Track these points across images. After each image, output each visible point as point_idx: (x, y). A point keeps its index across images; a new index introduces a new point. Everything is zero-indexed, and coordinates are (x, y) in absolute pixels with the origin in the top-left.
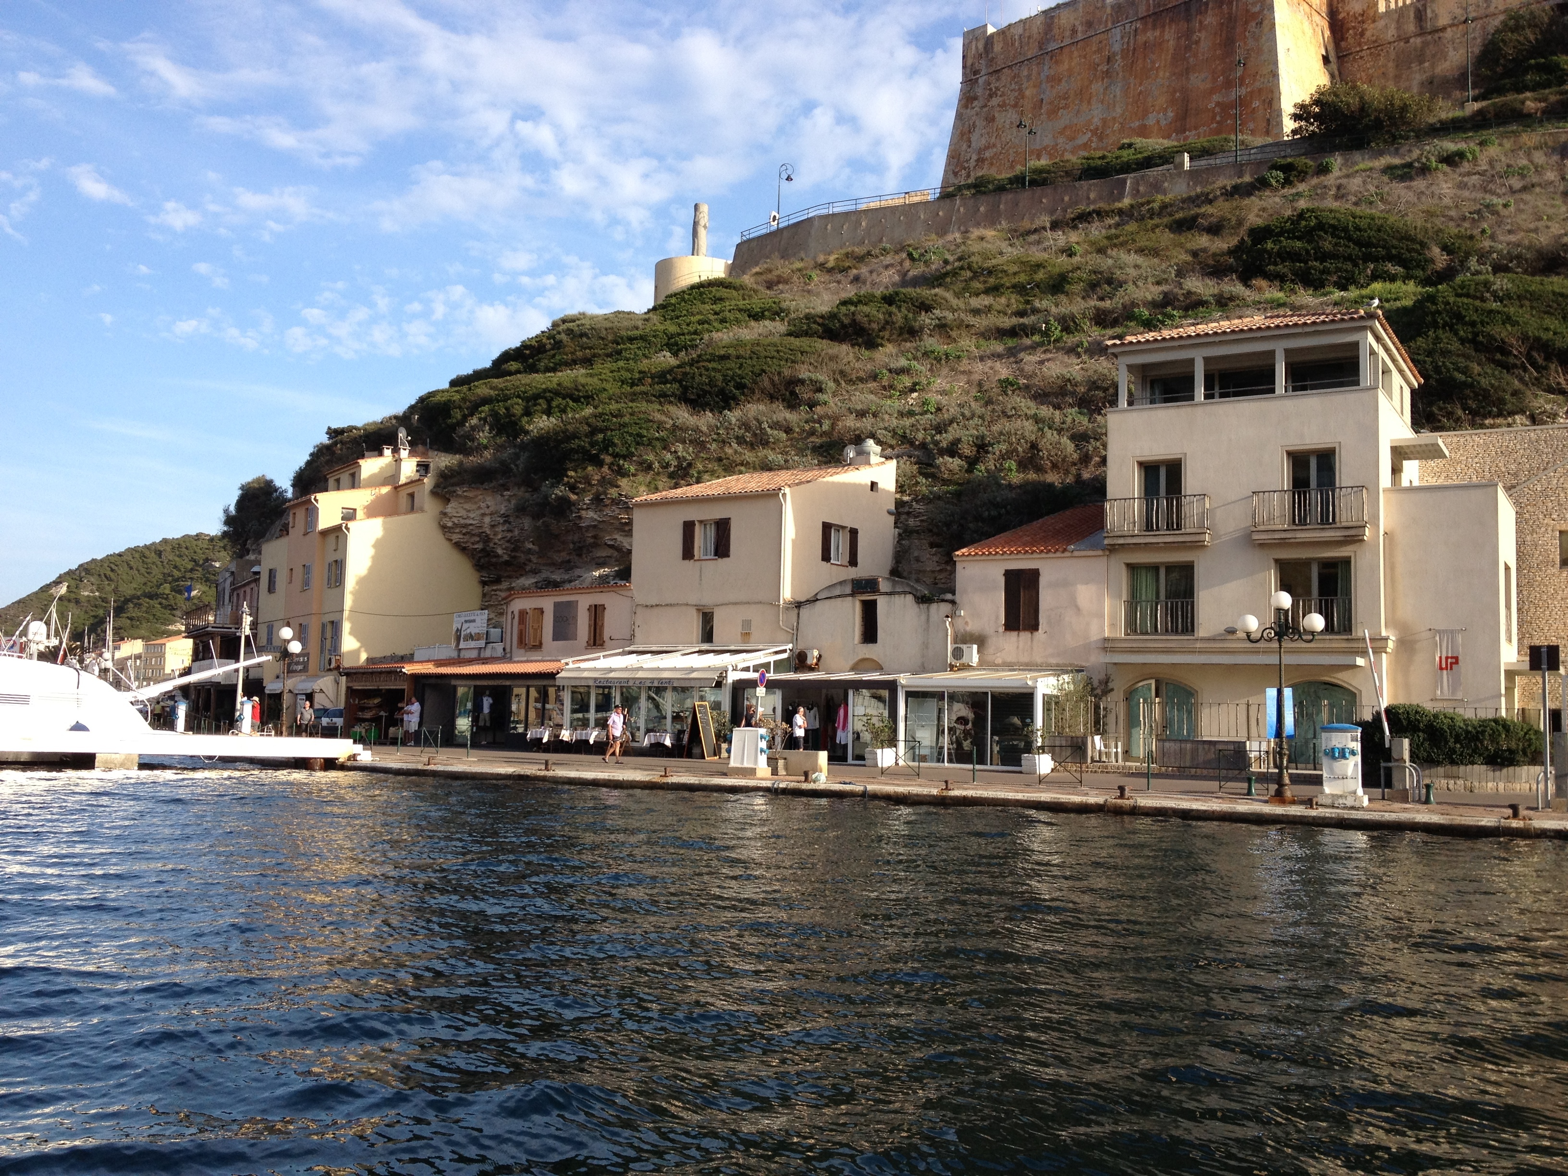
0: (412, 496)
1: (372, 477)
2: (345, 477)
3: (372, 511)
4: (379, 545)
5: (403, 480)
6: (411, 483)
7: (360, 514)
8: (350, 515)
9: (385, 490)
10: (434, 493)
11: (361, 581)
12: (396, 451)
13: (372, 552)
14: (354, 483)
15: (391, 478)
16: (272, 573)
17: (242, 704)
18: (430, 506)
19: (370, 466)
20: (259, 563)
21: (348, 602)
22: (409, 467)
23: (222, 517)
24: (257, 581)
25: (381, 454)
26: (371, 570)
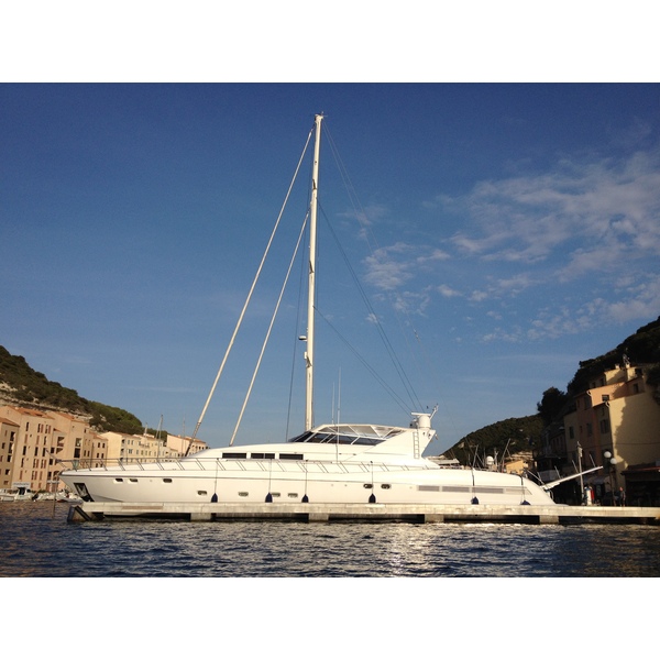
0: (636, 386)
1: (612, 379)
2: (598, 382)
3: (617, 395)
4: (624, 410)
5: (629, 378)
6: (633, 379)
7: (611, 397)
8: (606, 398)
9: (621, 384)
10: (648, 382)
11: (619, 428)
12: (622, 365)
13: (622, 414)
14: (603, 383)
15: (622, 378)
16: (571, 429)
17: (585, 490)
18: (648, 390)
19: (610, 375)
20: (563, 425)
21: (614, 439)
22: (631, 372)
23: (536, 407)
24: (564, 433)
25: (614, 368)
26: (622, 422)
